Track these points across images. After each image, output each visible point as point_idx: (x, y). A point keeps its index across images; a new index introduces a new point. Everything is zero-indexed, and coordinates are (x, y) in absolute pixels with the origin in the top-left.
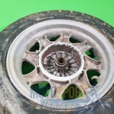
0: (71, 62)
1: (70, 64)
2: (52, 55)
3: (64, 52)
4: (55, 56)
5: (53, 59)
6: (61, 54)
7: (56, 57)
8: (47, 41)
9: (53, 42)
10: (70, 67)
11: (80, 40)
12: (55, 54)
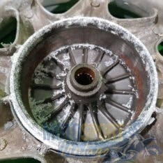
0: (112, 74)
1: (111, 82)
2: (60, 53)
3: (92, 46)
4: (66, 57)
5: (61, 67)
6: (85, 50)
7: (71, 60)
8: (42, 12)
9: (58, 15)
10: (110, 92)
11: (137, 11)
12: (67, 51)
